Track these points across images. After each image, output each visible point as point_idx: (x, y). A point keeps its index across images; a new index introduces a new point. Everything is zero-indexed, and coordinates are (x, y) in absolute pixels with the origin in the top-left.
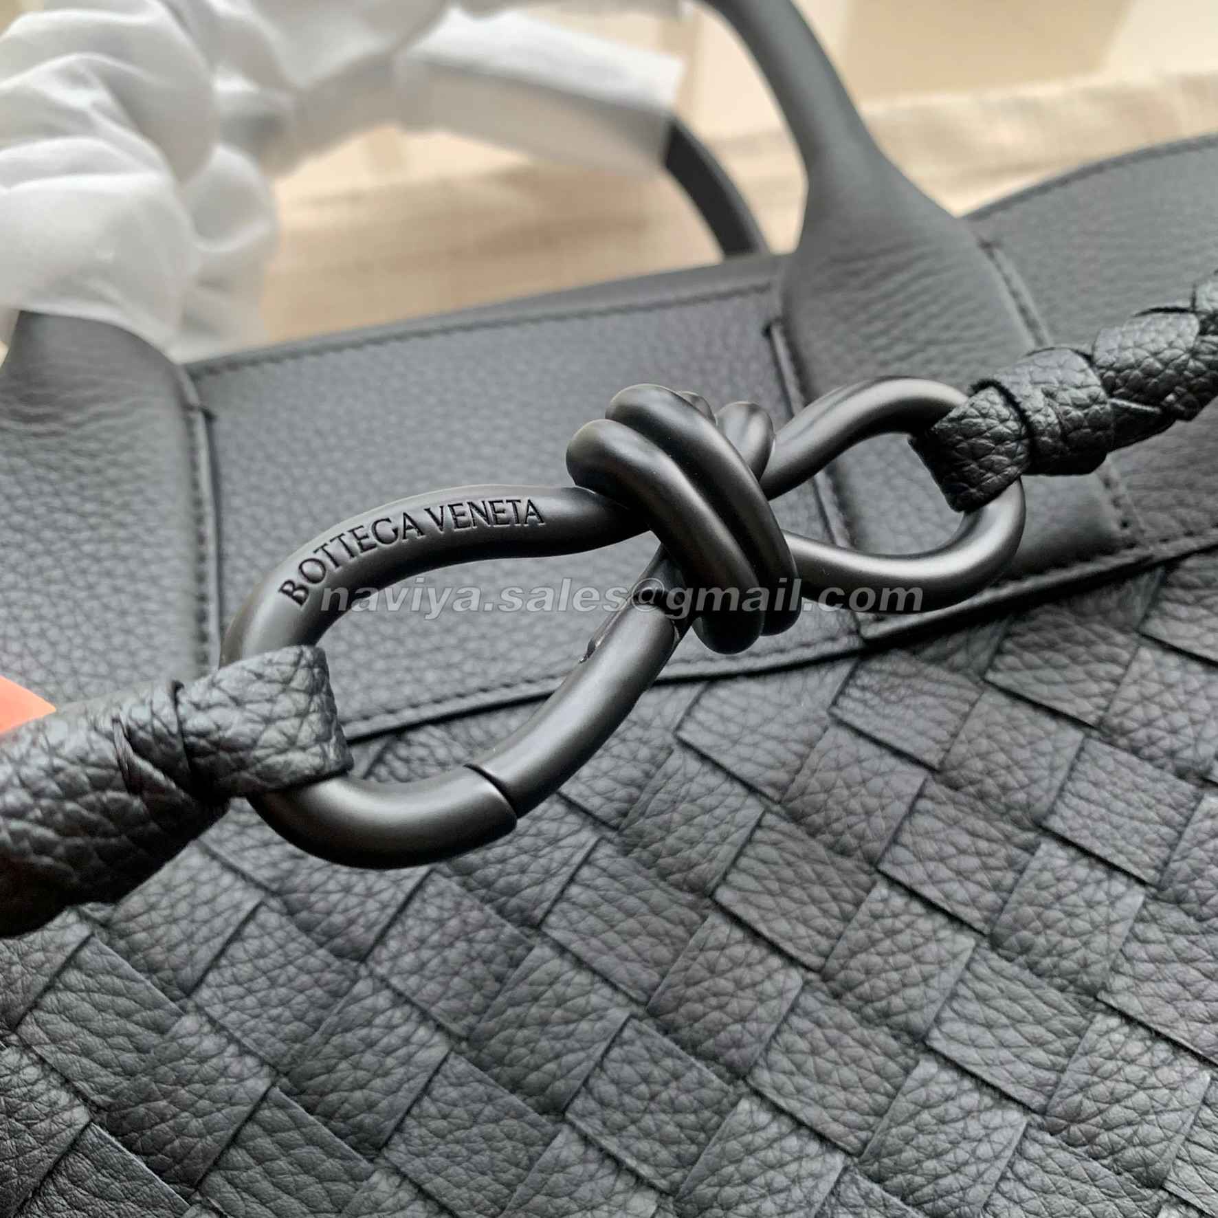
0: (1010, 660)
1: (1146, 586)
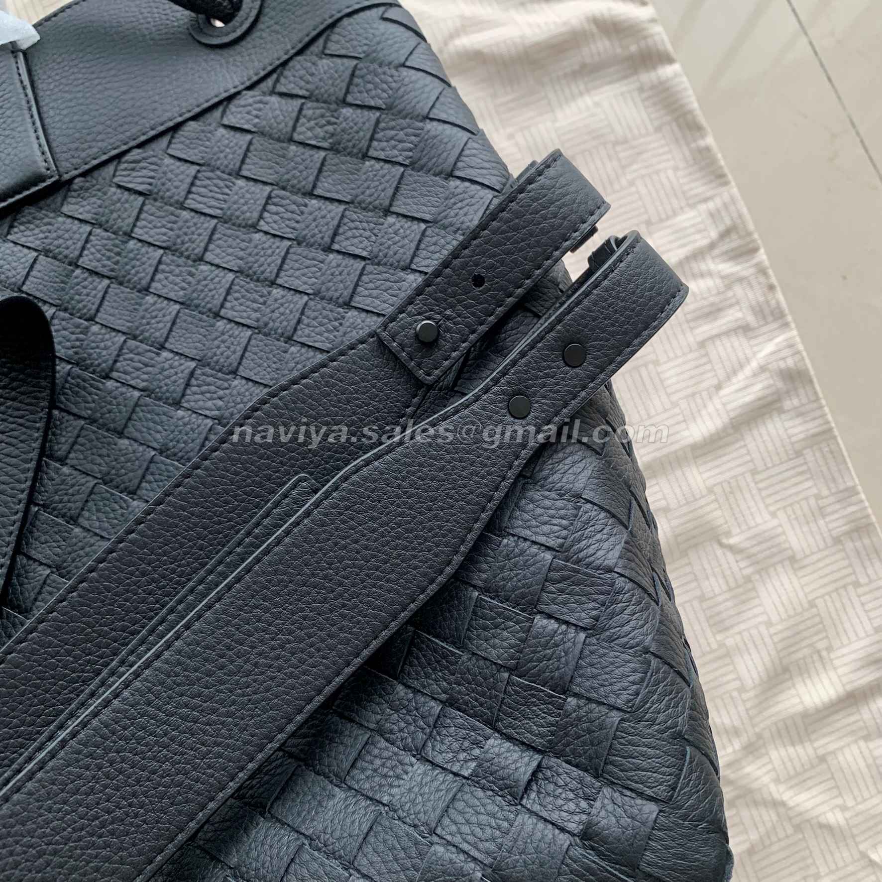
1: (62, 192)
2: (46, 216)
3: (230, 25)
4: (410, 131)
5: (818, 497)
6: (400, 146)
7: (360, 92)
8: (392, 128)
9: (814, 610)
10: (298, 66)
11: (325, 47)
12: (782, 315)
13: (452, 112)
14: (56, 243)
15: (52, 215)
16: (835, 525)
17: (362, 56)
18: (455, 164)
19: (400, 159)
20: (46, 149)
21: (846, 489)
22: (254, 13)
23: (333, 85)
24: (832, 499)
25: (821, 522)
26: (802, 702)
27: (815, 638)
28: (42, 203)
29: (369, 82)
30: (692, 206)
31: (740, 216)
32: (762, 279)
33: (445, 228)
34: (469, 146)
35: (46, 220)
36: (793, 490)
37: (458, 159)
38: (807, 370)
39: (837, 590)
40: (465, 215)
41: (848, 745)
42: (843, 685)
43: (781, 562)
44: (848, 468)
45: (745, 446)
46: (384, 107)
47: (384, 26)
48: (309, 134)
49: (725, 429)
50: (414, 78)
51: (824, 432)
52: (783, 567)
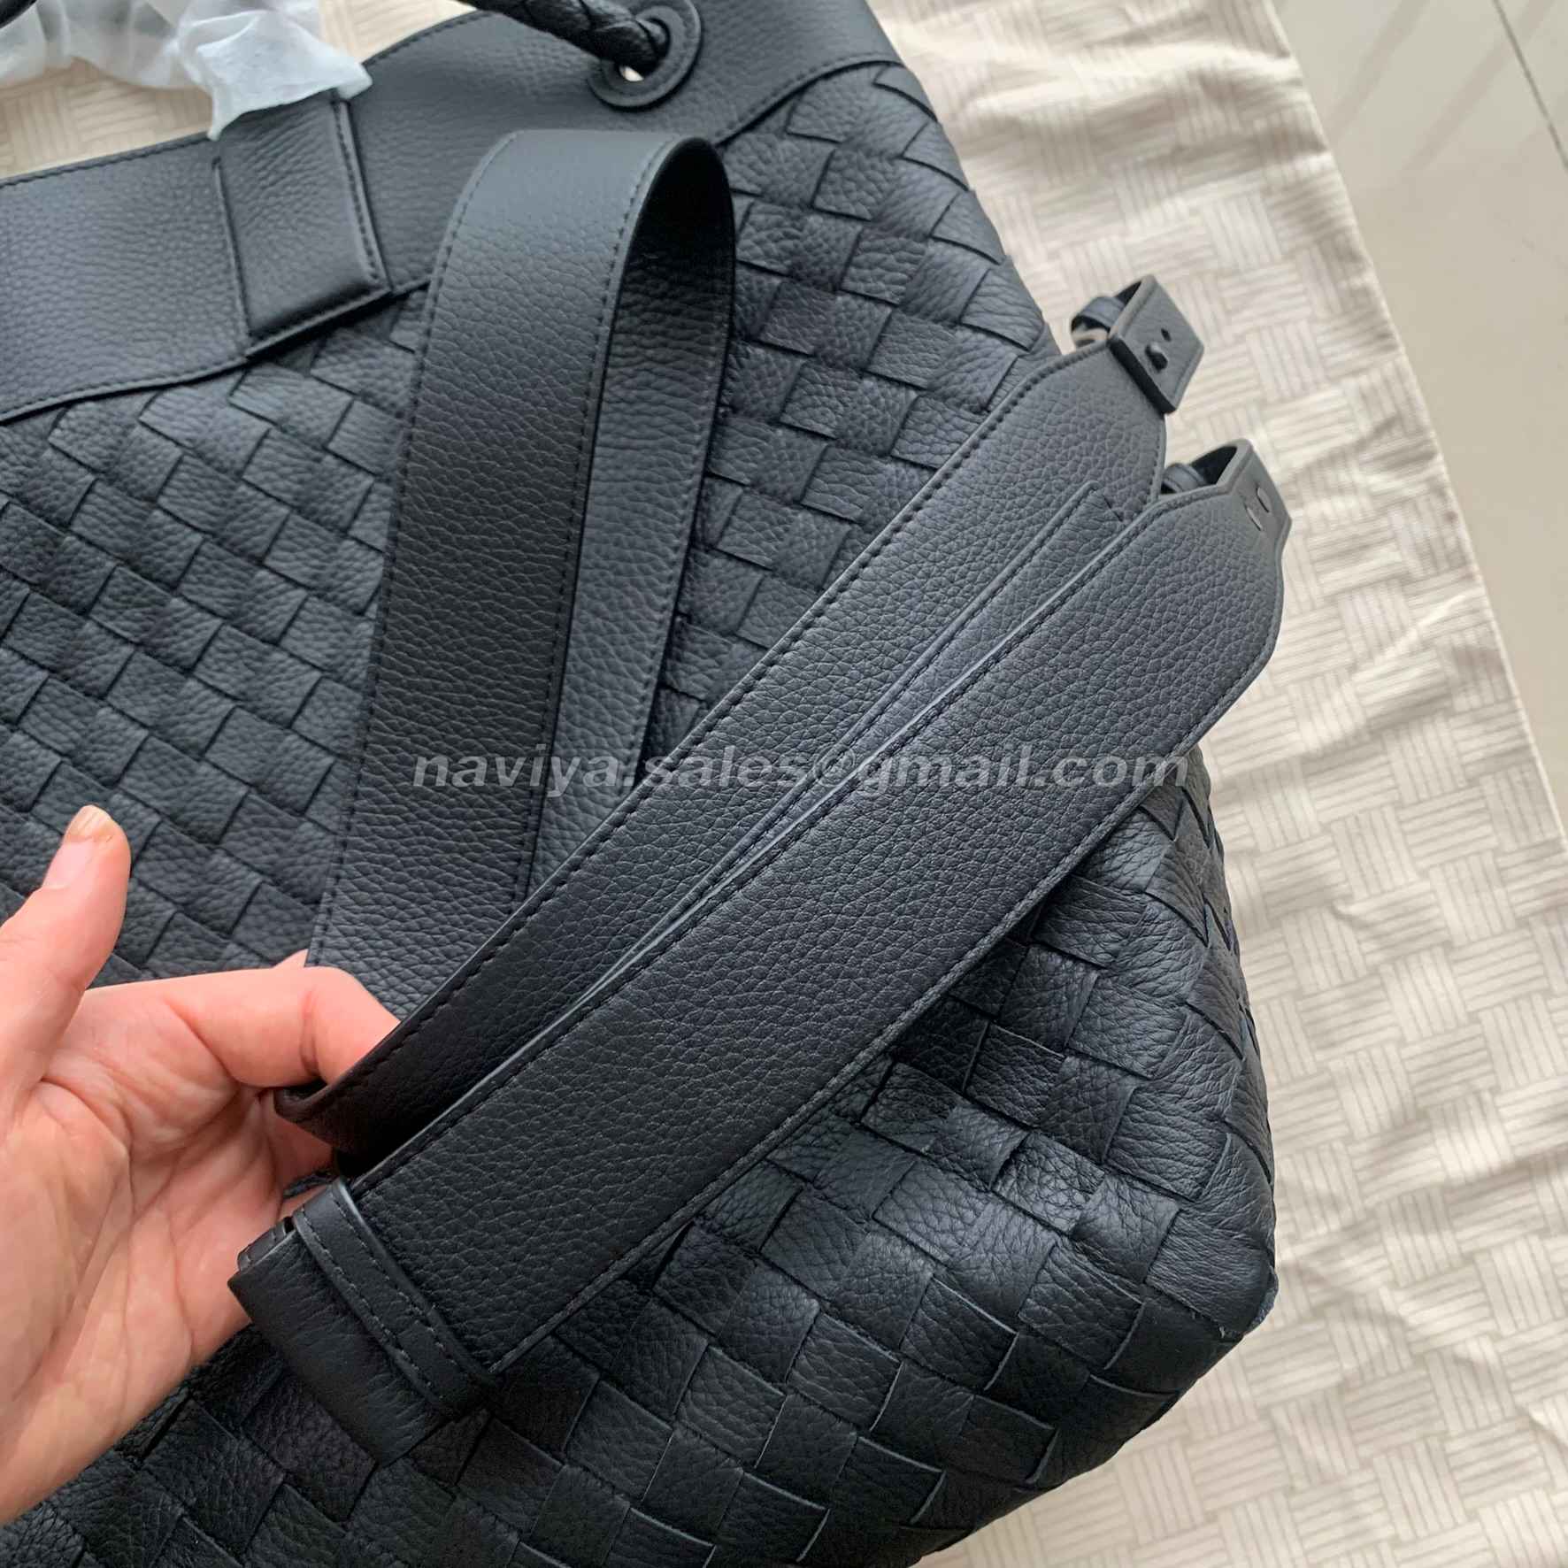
0: (322, 361)
1: (392, 311)
2: (368, 343)
3: (651, 79)
4: (904, 254)
5: (1496, 852)
6: (888, 276)
7: (836, 193)
8: (879, 250)
9: (1477, 1029)
10: (748, 148)
11: (788, 122)
12: (1464, 562)
13: (967, 229)
14: (380, 383)
15: (375, 343)
16: (1521, 897)
17: (842, 139)
18: (967, 305)
19: (887, 296)
20: (374, 247)
21: (1546, 843)
22: (686, 63)
23: (797, 180)
24: (1520, 857)
25: (1499, 892)
26: (1444, 1168)
27: (1475, 1071)
28: (362, 325)
29: (849, 179)
30: (1334, 381)
31: (1409, 400)
32: (1436, 502)
33: (944, 398)
34: (988, 280)
35: (368, 350)
36: (1458, 839)
37: (971, 300)
38: (1497, 650)
39: (1515, 999)
40: (976, 380)
41: (1513, 1241)
42: (1513, 1148)
43: (1430, 948)
44: (1549, 810)
45: (1388, 763)
46: (869, 217)
47: (877, 95)
48: (758, 250)
49: (1357, 735)
50: (916, 177)
51: (1515, 751)
52: (1433, 956)
